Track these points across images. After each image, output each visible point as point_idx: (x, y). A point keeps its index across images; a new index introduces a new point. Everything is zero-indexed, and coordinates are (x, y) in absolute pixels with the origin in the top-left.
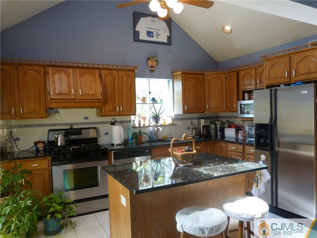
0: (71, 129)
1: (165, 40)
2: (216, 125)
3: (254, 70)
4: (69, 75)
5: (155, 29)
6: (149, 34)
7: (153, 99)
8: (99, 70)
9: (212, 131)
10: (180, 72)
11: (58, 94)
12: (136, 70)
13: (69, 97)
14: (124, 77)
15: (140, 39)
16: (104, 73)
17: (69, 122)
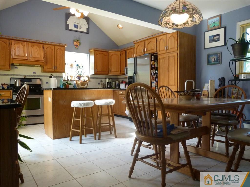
0: (25, 78)
1: (86, 31)
2: (116, 82)
3: (133, 50)
4: (24, 46)
5: (79, 24)
6: (75, 26)
7: (78, 65)
8: (43, 44)
9: (113, 86)
10: (93, 50)
11: (17, 56)
12: (66, 47)
13: (24, 58)
14: (59, 50)
15: (70, 29)
16: (46, 46)
17: (23, 74)
